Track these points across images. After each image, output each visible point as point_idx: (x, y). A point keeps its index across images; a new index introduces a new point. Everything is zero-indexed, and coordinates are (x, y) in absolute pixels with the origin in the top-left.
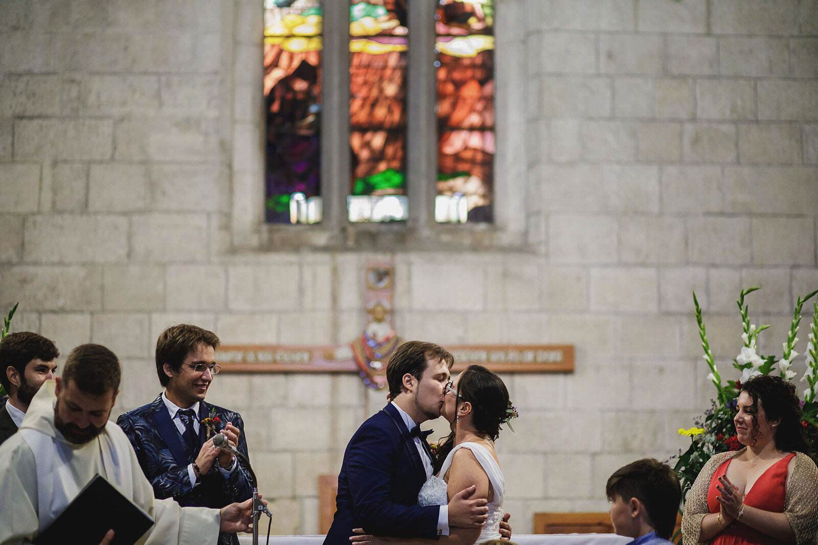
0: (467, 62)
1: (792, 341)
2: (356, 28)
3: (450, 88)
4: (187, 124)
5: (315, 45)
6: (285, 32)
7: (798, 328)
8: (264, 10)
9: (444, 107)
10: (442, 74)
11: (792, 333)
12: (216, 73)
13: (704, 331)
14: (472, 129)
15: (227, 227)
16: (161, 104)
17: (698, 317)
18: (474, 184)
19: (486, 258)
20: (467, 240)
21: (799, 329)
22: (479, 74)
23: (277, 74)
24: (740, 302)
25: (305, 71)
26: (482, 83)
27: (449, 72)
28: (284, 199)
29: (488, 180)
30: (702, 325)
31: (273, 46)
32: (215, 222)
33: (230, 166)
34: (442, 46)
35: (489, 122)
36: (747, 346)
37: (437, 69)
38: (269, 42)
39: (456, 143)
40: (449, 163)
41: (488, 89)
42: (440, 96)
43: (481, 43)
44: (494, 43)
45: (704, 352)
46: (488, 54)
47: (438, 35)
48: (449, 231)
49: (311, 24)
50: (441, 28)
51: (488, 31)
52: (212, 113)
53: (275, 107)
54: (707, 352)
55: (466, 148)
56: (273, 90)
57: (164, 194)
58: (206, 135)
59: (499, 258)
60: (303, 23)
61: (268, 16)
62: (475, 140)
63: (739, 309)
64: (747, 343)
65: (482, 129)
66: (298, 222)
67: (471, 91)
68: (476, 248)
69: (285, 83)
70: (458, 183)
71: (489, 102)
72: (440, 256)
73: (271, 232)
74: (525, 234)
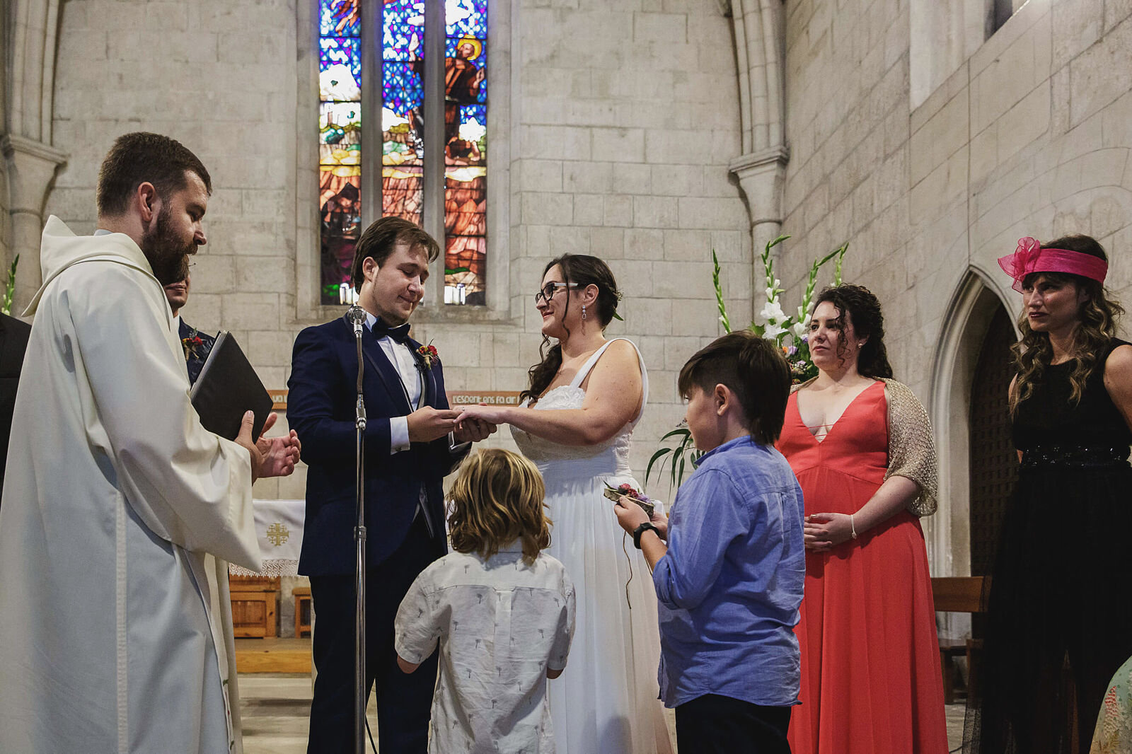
0: (466, 186)
1: (807, 306)
2: (386, 160)
3: (454, 205)
4: (263, 227)
5: (356, 171)
6: (335, 162)
7: (813, 292)
8: (319, 145)
9: (450, 219)
10: (449, 195)
11: (807, 297)
12: (283, 188)
13: (720, 293)
14: (470, 236)
15: (292, 304)
16: (242, 212)
17: (715, 277)
18: (471, 277)
19: (480, 328)
20: (467, 317)
21: (814, 294)
22: (475, 195)
23: (329, 194)
24: (764, 255)
25: (349, 192)
26: (477, 202)
27: (453, 194)
28: (335, 287)
29: (482, 274)
30: (718, 286)
31: (326, 172)
32: (284, 300)
33: (295, 260)
34: (449, 173)
35: (482, 231)
36: (770, 301)
37: (445, 192)
38: (322, 169)
39: (458, 246)
40: (453, 261)
41: (482, 206)
42: (447, 211)
43: (477, 172)
44: (486, 172)
45: (720, 314)
46: (482, 180)
47: (446, 166)
48: (453, 311)
49: (353, 156)
50: (448, 161)
51: (482, 163)
52: (281, 219)
53: (328, 219)
54: (723, 314)
55: (465, 250)
56: (326, 205)
57: (246, 279)
58: (276, 235)
59: (490, 328)
60: (349, 155)
61: (322, 149)
62: (472, 244)
63: (763, 264)
64: (771, 299)
65: (477, 236)
66: (345, 303)
67: (469, 208)
68: (474, 321)
69: (335, 199)
70: (460, 276)
71: (483, 215)
72: (448, 327)
73: (324, 310)
74: (509, 311)
